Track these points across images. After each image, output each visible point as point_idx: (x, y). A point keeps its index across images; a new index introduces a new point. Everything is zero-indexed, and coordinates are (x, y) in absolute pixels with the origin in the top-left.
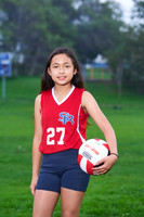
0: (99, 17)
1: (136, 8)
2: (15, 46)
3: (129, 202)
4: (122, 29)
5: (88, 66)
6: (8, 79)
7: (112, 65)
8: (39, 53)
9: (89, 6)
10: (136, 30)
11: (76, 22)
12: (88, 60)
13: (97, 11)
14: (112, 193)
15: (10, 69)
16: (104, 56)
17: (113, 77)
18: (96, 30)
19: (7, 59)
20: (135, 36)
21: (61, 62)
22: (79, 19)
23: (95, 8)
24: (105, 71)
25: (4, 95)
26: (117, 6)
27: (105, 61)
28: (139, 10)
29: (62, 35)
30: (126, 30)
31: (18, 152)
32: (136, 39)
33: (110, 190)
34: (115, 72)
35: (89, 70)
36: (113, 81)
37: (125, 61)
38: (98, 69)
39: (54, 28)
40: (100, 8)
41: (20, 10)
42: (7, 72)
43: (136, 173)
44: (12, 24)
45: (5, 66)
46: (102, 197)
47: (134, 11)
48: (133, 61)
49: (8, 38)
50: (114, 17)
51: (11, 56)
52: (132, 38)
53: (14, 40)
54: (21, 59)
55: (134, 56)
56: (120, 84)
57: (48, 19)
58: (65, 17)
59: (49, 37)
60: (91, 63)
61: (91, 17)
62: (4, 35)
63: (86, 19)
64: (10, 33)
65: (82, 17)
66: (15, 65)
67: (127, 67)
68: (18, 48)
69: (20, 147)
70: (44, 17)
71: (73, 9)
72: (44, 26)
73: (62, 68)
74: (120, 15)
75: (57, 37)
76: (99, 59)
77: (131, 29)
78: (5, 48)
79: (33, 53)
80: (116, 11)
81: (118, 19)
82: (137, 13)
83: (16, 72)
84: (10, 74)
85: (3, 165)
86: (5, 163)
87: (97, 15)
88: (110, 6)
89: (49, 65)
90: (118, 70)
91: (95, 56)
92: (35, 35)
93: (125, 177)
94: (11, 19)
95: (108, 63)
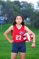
1: (38, 5)
2: (5, 15)
3: (36, 57)
4: (34, 11)
6: (3, 24)
7: (31, 20)
8: (11, 17)
9: (25, 4)
10: (38, 11)
11: (21, 9)
12: (25, 19)
14: (31, 55)
15: (3, 21)
16: (29, 18)
17: (31, 24)
18: (27, 11)
19: (2, 19)
21: (19, 18)
22: (22, 8)
23: (26, 5)
24: (29, 22)
26: (33, 4)
27: (29, 19)
30: (35, 11)
31: (5, 44)
32: (38, 13)
33: (31, 54)
34: (32, 22)
36: (32, 25)
37: (35, 19)
38: (27, 22)
39: (15, 10)
40: (28, 5)
41: (6, 5)
42: (2, 22)
43: (37, 50)
44: (4, 9)
45: (2, 20)
46: (28, 56)
47: (37, 6)
48: (37, 19)
49: (3, 13)
50: (32, 7)
51: (3, 18)
52: (37, 13)
53: (4, 14)
54: (6, 19)
56: (33, 26)
57: (14, 8)
58: (19, 7)
59: (14, 13)
60: (25, 20)
62: (2, 12)
63: (24, 8)
65: (23, 7)
66: (4, 20)
67: (35, 21)
68: (5, 16)
69: (6, 43)
70: (13, 7)
71: (21, 5)
72: (13, 10)
74: (34, 7)
75: (16, 13)
76: (28, 19)
77: (36, 11)
78: (2, 16)
79: (10, 17)
81: (33, 8)
82: (38, 6)
83: (5, 22)
84: (3, 23)
85: (1, 47)
87: (27, 7)
88: (31, 4)
90: (33, 22)
92: (10, 12)
93: (35, 51)
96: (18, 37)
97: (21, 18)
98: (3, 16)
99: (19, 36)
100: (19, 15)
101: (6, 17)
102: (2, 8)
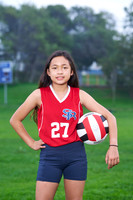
0: (94, 27)
1: (128, 18)
2: (15, 55)
3: (122, 195)
4: (115, 38)
5: (84, 73)
6: (9, 86)
7: (107, 71)
8: (39, 61)
9: (84, 17)
10: (128, 39)
11: (72, 32)
12: (84, 67)
13: (92, 21)
14: (106, 187)
15: (11, 77)
16: (99, 63)
17: (108, 83)
18: (91, 39)
19: (8, 67)
20: (127, 43)
21: (59, 64)
22: (75, 29)
23: (89, 19)
24: (100, 77)
25: (6, 101)
26: (110, 17)
27: (100, 68)
28: (131, 20)
29: (60, 44)
30: (119, 39)
31: (19, 152)
32: (129, 47)
33: (105, 185)
34: (109, 77)
35: (85, 77)
36: (108, 86)
37: (118, 67)
38: (94, 76)
39: (52, 38)
40: (94, 19)
41: (20, 22)
42: (8, 79)
44: (12, 35)
45: (6, 74)
46: (96, 191)
47: (126, 21)
48: (126, 67)
49: (9, 48)
50: (107, 27)
51: (12, 64)
52: (125, 46)
53: (15, 50)
54: (21, 67)
55: (127, 63)
56: (114, 89)
57: (46, 30)
58: (62, 28)
59: (48, 46)
60: (87, 70)
61: (86, 28)
62: (5, 45)
63: (81, 29)
64: (11, 43)
65: (78, 28)
66: (15, 73)
67: (120, 73)
68: (19, 57)
69: (21, 148)
70: (42, 28)
71: (69, 20)
72: (42, 36)
73: (60, 69)
74: (113, 25)
75: (55, 46)
76: (94, 66)
77: (123, 38)
78: (6, 57)
79: (32, 61)
80: (110, 21)
81: (112, 29)
82: (129, 23)
83: (17, 79)
84: (11, 81)
85: (5, 164)
86: (8, 162)
87: (92, 25)
88: (104, 17)
89: (48, 67)
90: (112, 76)
91: (91, 64)
92: (34, 44)
93: (118, 173)
94: (11, 30)
95: (102, 70)
96: (57, 129)
97: (67, 63)
98: (12, 60)
99: (63, 125)
100: (59, 55)
101: (19, 62)
102: (8, 30)
